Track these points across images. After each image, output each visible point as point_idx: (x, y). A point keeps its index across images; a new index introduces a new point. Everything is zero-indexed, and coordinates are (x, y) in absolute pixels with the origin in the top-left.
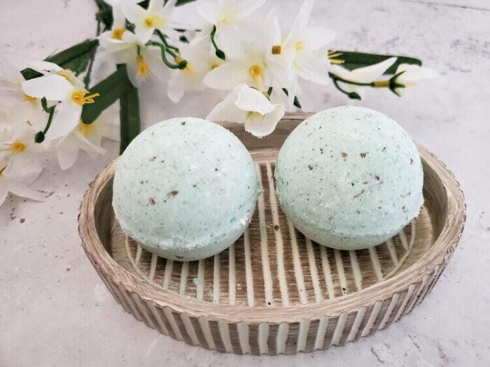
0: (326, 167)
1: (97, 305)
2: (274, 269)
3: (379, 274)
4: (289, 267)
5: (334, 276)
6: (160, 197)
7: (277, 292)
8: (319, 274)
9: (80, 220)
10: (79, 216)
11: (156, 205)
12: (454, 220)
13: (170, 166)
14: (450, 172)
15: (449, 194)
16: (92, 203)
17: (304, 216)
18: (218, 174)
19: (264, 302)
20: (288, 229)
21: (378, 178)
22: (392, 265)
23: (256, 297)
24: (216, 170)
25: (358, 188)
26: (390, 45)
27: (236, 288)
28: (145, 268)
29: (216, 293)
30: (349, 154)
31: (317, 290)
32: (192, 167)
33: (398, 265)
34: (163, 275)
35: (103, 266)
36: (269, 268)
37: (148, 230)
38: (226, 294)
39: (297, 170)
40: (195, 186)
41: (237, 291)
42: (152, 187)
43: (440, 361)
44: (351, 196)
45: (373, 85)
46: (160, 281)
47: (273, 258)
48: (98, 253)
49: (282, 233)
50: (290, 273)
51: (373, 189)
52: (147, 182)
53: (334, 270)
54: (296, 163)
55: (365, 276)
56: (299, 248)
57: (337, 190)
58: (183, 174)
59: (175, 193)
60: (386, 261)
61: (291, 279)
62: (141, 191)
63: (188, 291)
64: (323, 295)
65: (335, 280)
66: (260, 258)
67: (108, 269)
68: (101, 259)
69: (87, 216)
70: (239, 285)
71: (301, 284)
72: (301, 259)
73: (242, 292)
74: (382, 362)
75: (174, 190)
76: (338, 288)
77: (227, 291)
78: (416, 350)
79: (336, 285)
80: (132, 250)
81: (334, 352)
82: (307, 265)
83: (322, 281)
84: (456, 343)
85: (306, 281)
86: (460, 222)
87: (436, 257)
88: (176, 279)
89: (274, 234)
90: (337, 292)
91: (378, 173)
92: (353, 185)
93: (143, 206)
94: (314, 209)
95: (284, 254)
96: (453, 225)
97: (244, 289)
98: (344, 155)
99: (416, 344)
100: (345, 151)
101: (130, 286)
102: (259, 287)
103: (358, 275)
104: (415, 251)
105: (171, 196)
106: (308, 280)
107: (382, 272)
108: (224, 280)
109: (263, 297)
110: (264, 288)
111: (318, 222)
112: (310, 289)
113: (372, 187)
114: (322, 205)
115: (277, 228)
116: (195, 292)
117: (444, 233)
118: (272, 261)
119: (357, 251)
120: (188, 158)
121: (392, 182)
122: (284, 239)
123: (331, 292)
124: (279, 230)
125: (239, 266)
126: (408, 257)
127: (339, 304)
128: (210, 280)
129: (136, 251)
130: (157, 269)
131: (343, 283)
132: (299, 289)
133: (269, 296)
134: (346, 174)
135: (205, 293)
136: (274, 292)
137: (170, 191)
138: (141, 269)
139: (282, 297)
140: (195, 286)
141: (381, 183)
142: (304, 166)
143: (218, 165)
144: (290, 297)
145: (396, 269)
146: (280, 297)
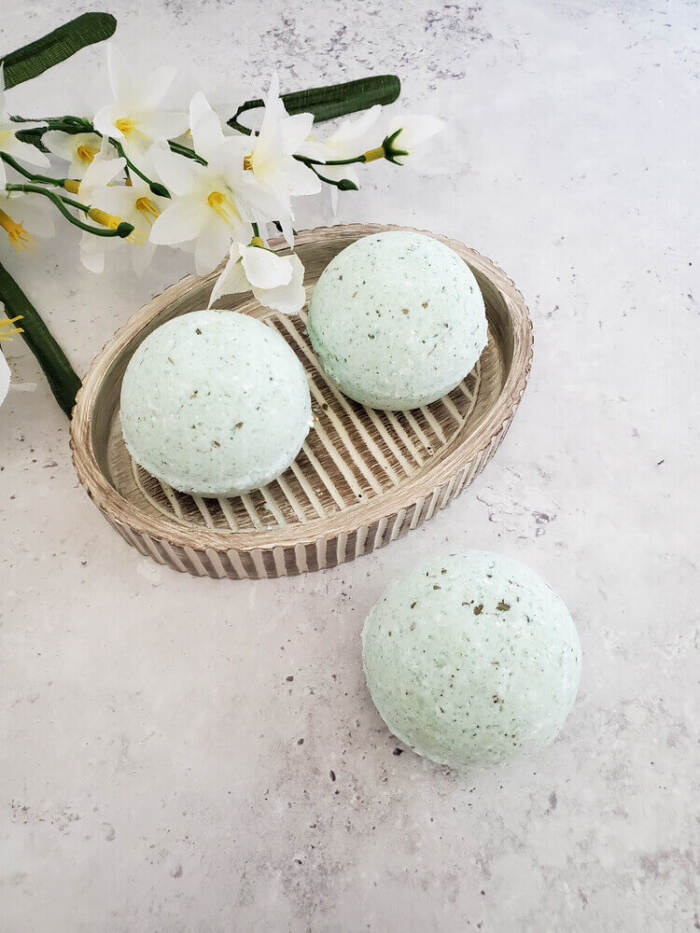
0: (390, 331)
1: (155, 586)
2: (346, 456)
3: (458, 417)
4: (362, 448)
5: (414, 439)
6: (223, 436)
7: (362, 481)
8: (397, 442)
9: (96, 498)
10: (90, 493)
11: (222, 447)
12: (522, 331)
13: (220, 396)
14: (499, 270)
15: (508, 300)
16: (95, 470)
17: (376, 391)
18: (275, 382)
19: (354, 497)
20: (339, 404)
21: (447, 326)
22: (468, 402)
23: (343, 495)
24: (271, 379)
25: (430, 344)
26: (337, 47)
27: (317, 495)
28: (195, 518)
29: (297, 510)
30: (410, 309)
31: (403, 461)
32: (246, 388)
33: (473, 399)
34: (224, 517)
35: (171, 538)
36: (340, 458)
37: (217, 477)
38: (309, 506)
39: (355, 342)
40: (258, 409)
41: (320, 497)
42: (210, 429)
43: (542, 480)
44: (425, 354)
45: (362, 159)
46: (225, 525)
47: (339, 445)
48: (151, 526)
49: (335, 411)
50: (366, 454)
51: (445, 339)
52: (200, 424)
53: (410, 432)
54: (350, 335)
55: (445, 424)
56: (362, 422)
57: (409, 354)
58: (240, 400)
59: (240, 425)
60: (460, 399)
61: (371, 461)
62: (196, 437)
63: (264, 522)
64: (411, 463)
65: (416, 442)
66: (324, 451)
67: (181, 538)
68: (163, 531)
69: (101, 488)
70: (318, 491)
71: (383, 462)
72: (370, 433)
73: (325, 496)
74: (491, 505)
75: (237, 422)
76: (422, 450)
77: (309, 503)
78: (518, 480)
79: (420, 447)
80: (163, 505)
81: (443, 516)
82: (380, 437)
83: (403, 448)
84: (551, 457)
85: (387, 456)
86: (528, 332)
87: (517, 383)
88: (241, 514)
89: (326, 416)
90: (423, 455)
91: (446, 319)
92: (424, 342)
93: (205, 452)
94: (387, 381)
95: (350, 435)
96: (522, 336)
97: (326, 492)
98: (406, 311)
99: (515, 475)
100: (405, 307)
101: (220, 545)
102: (341, 483)
103: (436, 427)
104: (485, 375)
105: (237, 430)
106: (388, 454)
107: (460, 413)
108: (299, 492)
109: (351, 492)
110: (346, 482)
111: (394, 392)
112: (394, 463)
113: (443, 338)
114: (395, 374)
115: (325, 407)
116: (273, 518)
117: (517, 349)
118: (341, 449)
119: (429, 406)
120: (236, 378)
121: (460, 323)
122: (340, 418)
123: (418, 457)
124: (329, 408)
125: (305, 470)
126: (480, 386)
127: (445, 469)
128: (283, 499)
129: (169, 503)
130: (212, 513)
131: (426, 442)
132: (383, 468)
133: (356, 489)
134: (413, 333)
135: (285, 515)
136: (359, 482)
137: (233, 425)
138: (191, 521)
139: (370, 483)
140: (269, 512)
141: (451, 329)
142: (363, 336)
143: (270, 373)
144: (379, 480)
145: (473, 405)
146: (368, 485)
